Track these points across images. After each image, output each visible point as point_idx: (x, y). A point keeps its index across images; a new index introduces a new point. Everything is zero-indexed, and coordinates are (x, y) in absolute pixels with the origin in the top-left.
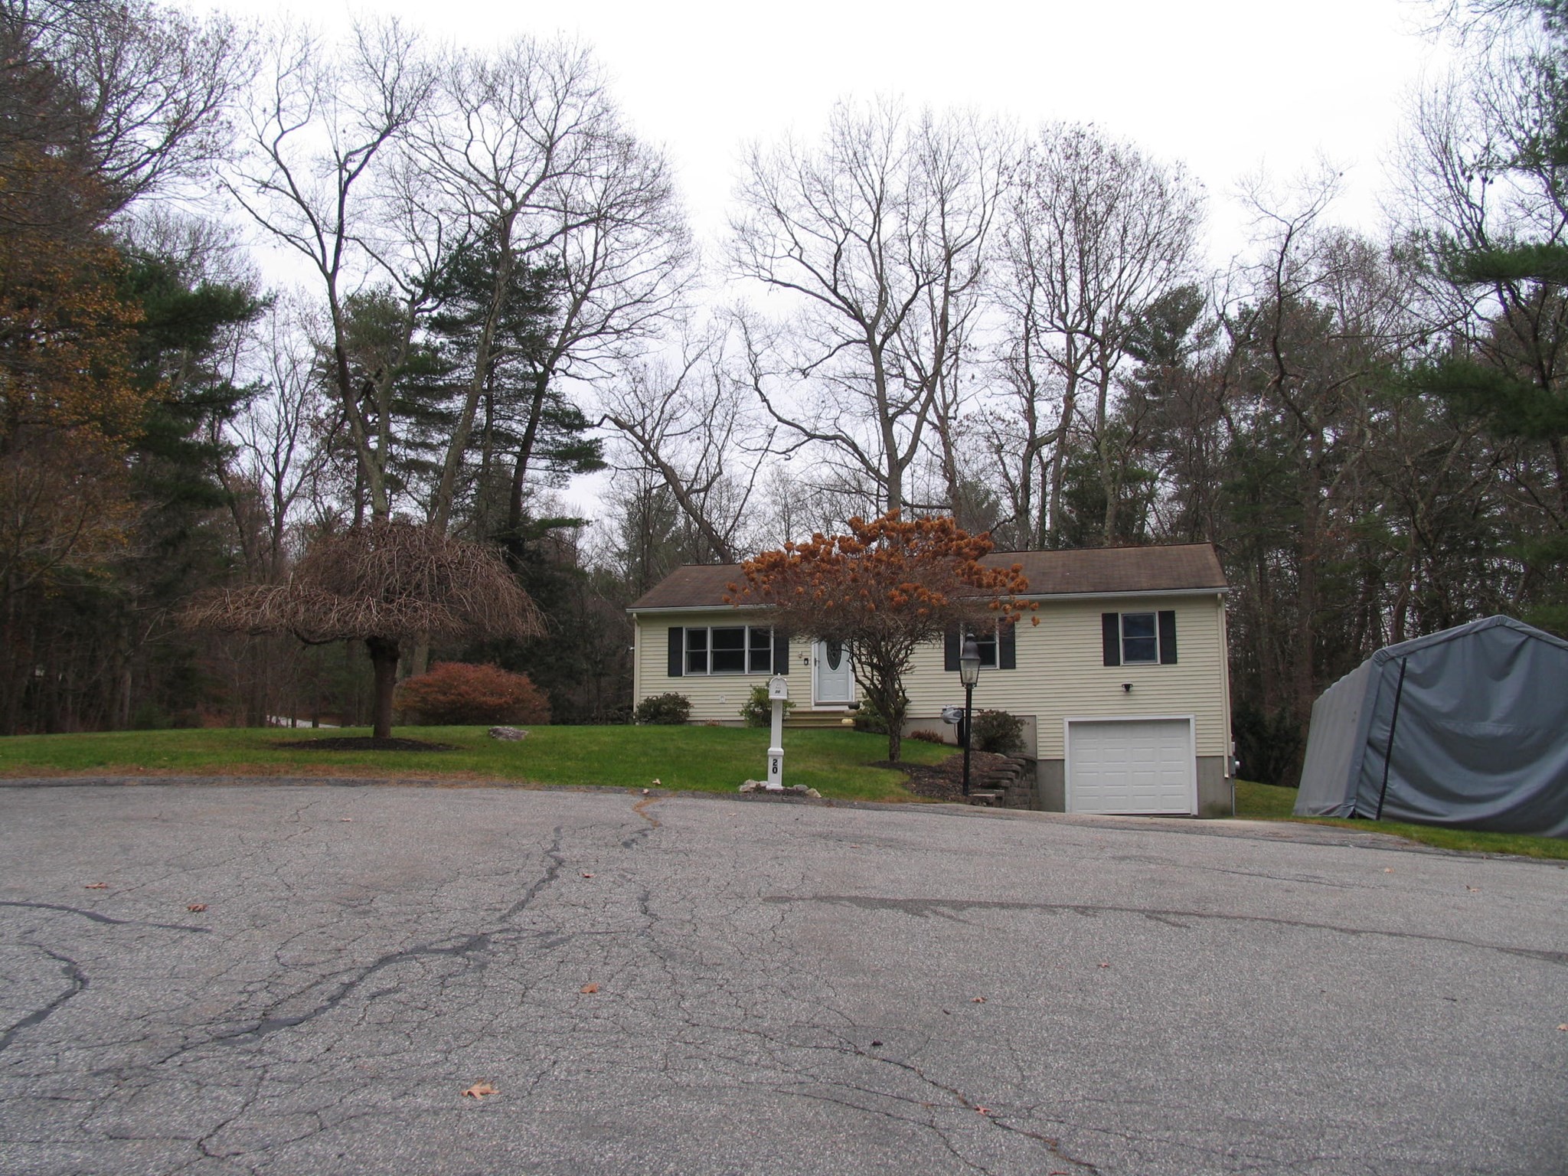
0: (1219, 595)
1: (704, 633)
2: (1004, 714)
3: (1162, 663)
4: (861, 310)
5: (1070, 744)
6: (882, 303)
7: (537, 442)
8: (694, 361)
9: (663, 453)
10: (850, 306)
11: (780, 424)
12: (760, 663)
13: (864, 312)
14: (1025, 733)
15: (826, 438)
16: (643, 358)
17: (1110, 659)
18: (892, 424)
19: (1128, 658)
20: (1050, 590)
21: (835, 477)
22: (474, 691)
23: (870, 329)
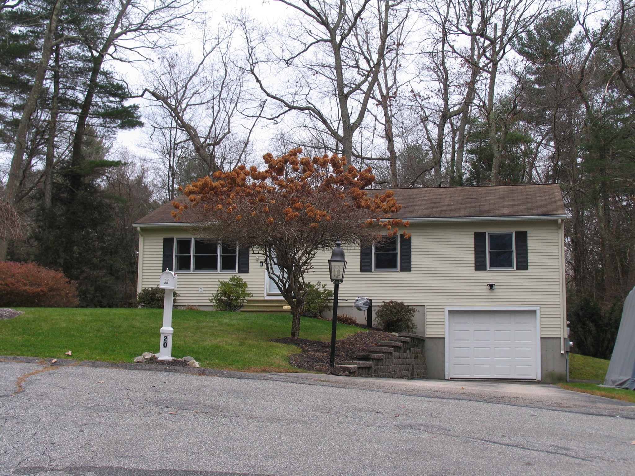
0: (560, 221)
1: (188, 242)
2: (401, 305)
3: (517, 269)
4: (327, 18)
5: (449, 327)
6: (342, 14)
7: (93, 106)
8: (210, 53)
9: (186, 117)
10: (319, 15)
11: (269, 98)
12: (228, 265)
13: (329, 19)
14: (416, 318)
15: (302, 109)
16: (174, 49)
17: (480, 266)
18: (346, 99)
19: (492, 265)
20: (437, 215)
21: (311, 137)
22: (17, 282)
23: (332, 32)
